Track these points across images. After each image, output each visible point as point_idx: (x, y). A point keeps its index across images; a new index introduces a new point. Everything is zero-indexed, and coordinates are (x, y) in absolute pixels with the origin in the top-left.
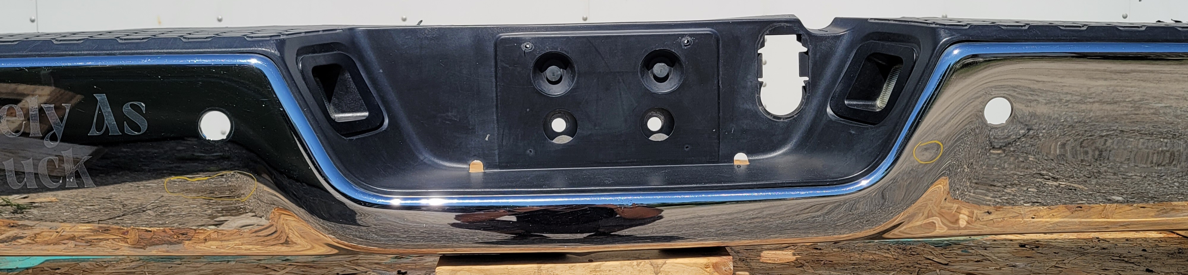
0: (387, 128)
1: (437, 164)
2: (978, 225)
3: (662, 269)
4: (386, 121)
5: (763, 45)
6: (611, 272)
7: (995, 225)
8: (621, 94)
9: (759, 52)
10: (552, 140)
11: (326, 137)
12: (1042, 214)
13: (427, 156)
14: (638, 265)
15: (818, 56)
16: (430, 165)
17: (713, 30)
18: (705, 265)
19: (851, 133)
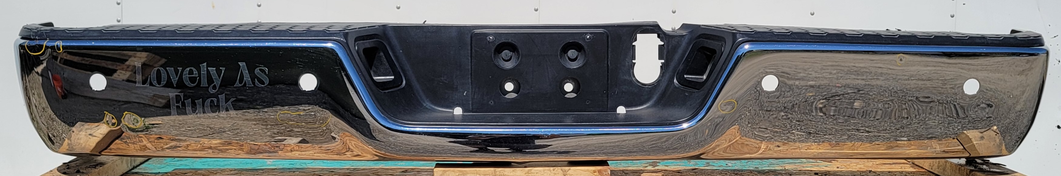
0: (405, 86)
1: (434, 109)
2: (770, 152)
3: (568, 173)
4: (404, 82)
5: (636, 40)
6: (538, 174)
7: (781, 153)
8: (547, 68)
9: (634, 44)
10: (505, 95)
11: (372, 90)
12: (812, 147)
13: (428, 103)
14: (554, 170)
15: (670, 47)
16: (430, 109)
17: (605, 30)
18: (594, 171)
19: (686, 95)
